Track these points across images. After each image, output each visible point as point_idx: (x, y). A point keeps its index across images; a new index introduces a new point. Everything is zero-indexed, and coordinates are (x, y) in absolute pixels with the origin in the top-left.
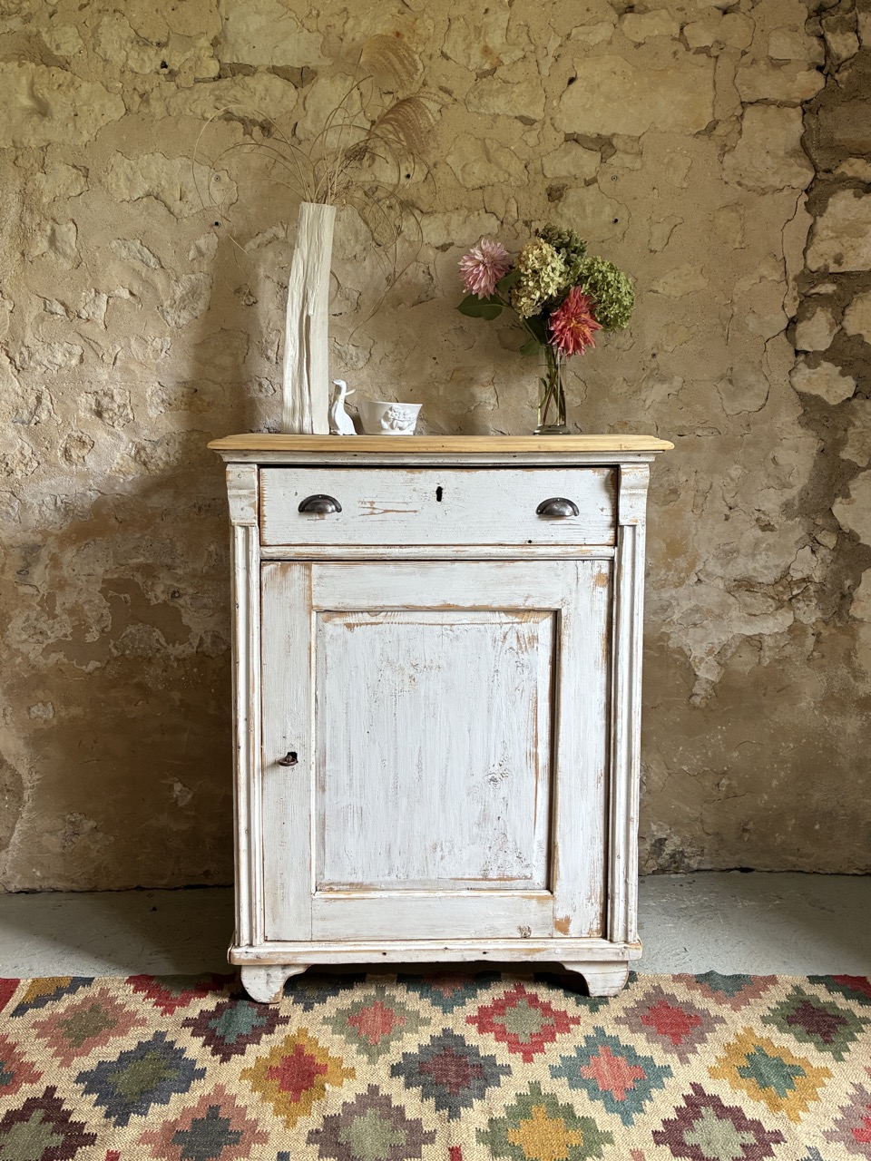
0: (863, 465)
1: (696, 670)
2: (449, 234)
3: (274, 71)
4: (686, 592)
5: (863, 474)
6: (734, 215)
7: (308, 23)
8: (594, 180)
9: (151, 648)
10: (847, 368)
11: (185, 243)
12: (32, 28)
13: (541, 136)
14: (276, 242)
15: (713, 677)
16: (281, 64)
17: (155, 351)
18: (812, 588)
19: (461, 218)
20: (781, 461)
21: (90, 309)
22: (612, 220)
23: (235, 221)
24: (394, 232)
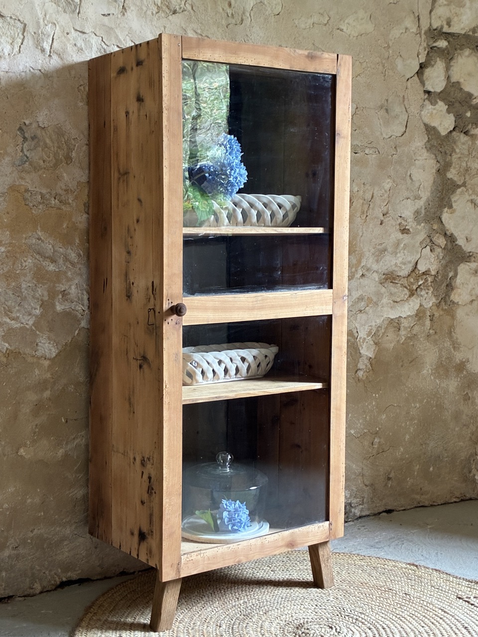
0: (460, 183)
1: (360, 348)
4: (356, 284)
5: (459, 190)
10: (451, 107)
15: (371, 354)
18: (430, 279)
20: (414, 178)
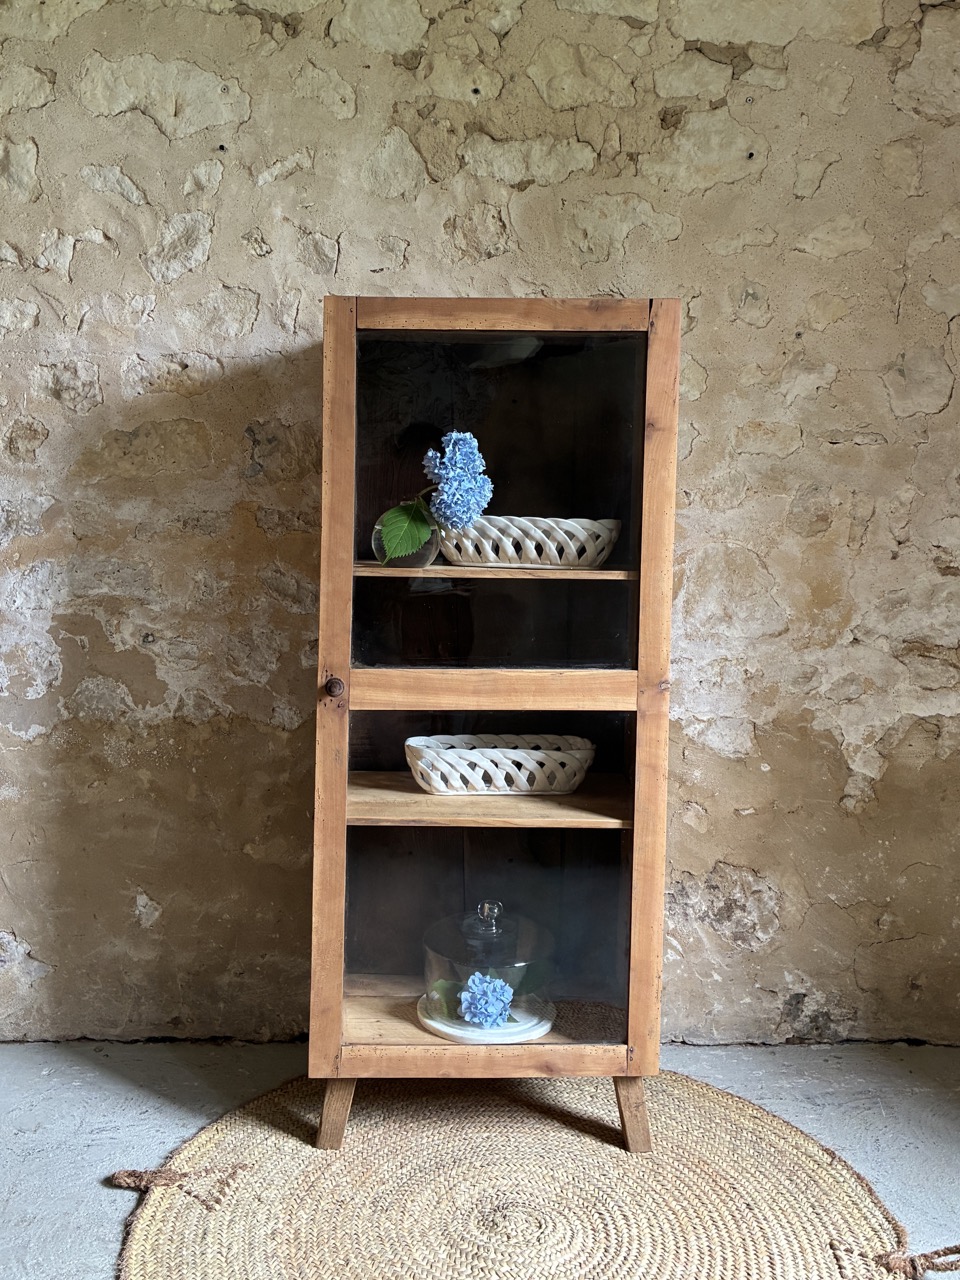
1: (849, 762)
2: (527, 168)
4: (839, 655)
6: (909, 151)
8: (723, 102)
9: (113, 710)
11: (179, 172)
13: (652, 43)
14: (299, 173)
15: (873, 773)
17: (135, 312)
19: (544, 148)
21: (51, 255)
22: (746, 154)
23: (246, 145)
24: (456, 163)
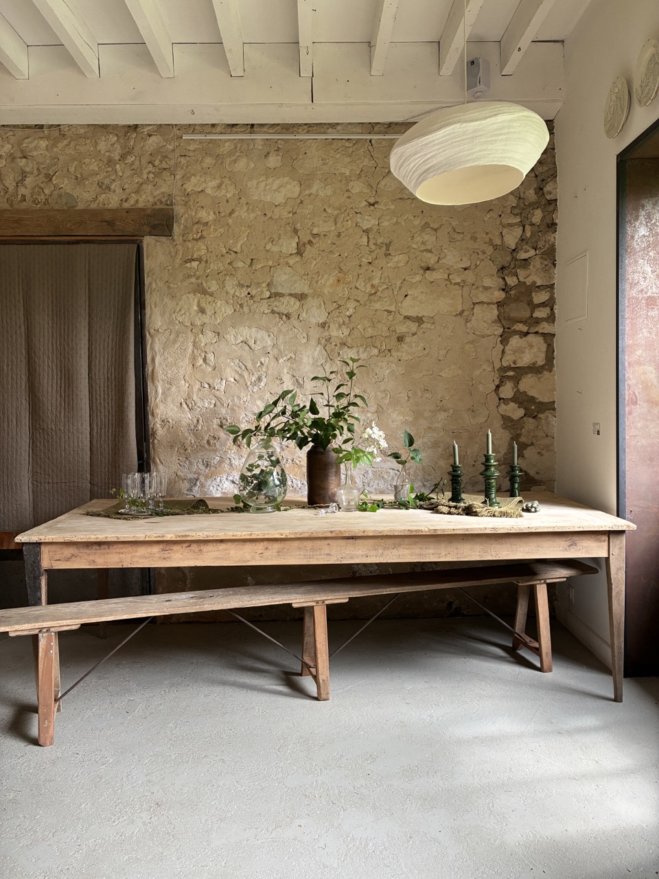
3: (291, 295)
6: (472, 345)
7: (304, 277)
8: (416, 333)
10: (521, 404)
11: (256, 360)
12: (199, 281)
13: (394, 317)
14: (291, 359)
16: (294, 292)
17: (244, 402)
19: (363, 349)
21: (219, 386)
22: (423, 348)
23: (276, 351)
24: (336, 354)
